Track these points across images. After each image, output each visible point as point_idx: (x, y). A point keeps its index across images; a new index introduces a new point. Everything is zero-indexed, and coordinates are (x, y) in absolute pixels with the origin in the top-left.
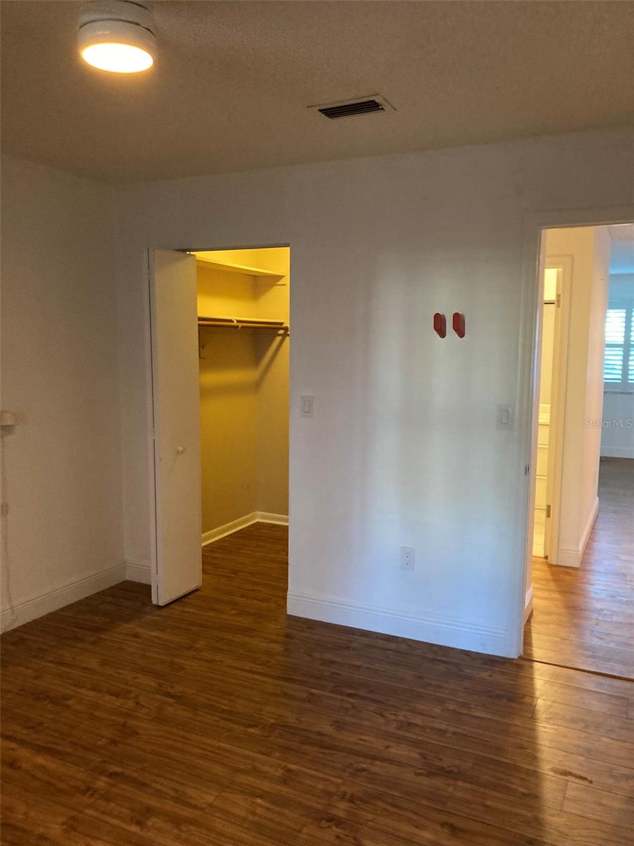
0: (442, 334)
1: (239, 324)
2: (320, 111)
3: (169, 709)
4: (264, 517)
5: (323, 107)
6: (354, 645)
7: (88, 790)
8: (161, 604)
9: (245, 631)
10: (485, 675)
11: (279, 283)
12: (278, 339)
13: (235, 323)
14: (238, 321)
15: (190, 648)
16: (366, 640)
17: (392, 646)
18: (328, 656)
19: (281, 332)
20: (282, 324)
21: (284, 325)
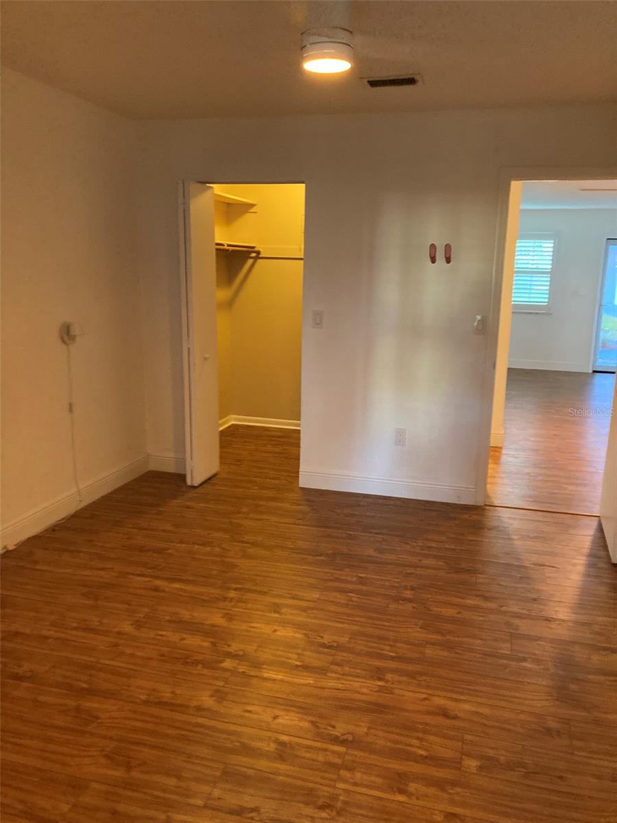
0: (433, 260)
1: (229, 248)
2: (369, 82)
3: (250, 550)
4: (239, 420)
5: (371, 79)
6: (362, 503)
7: (225, 599)
8: (196, 485)
9: (274, 499)
10: (466, 516)
11: (252, 210)
12: (250, 262)
13: (226, 247)
14: (229, 245)
15: (239, 512)
16: (370, 500)
17: (392, 502)
18: (346, 511)
19: (254, 255)
20: (253, 247)
21: (256, 249)
